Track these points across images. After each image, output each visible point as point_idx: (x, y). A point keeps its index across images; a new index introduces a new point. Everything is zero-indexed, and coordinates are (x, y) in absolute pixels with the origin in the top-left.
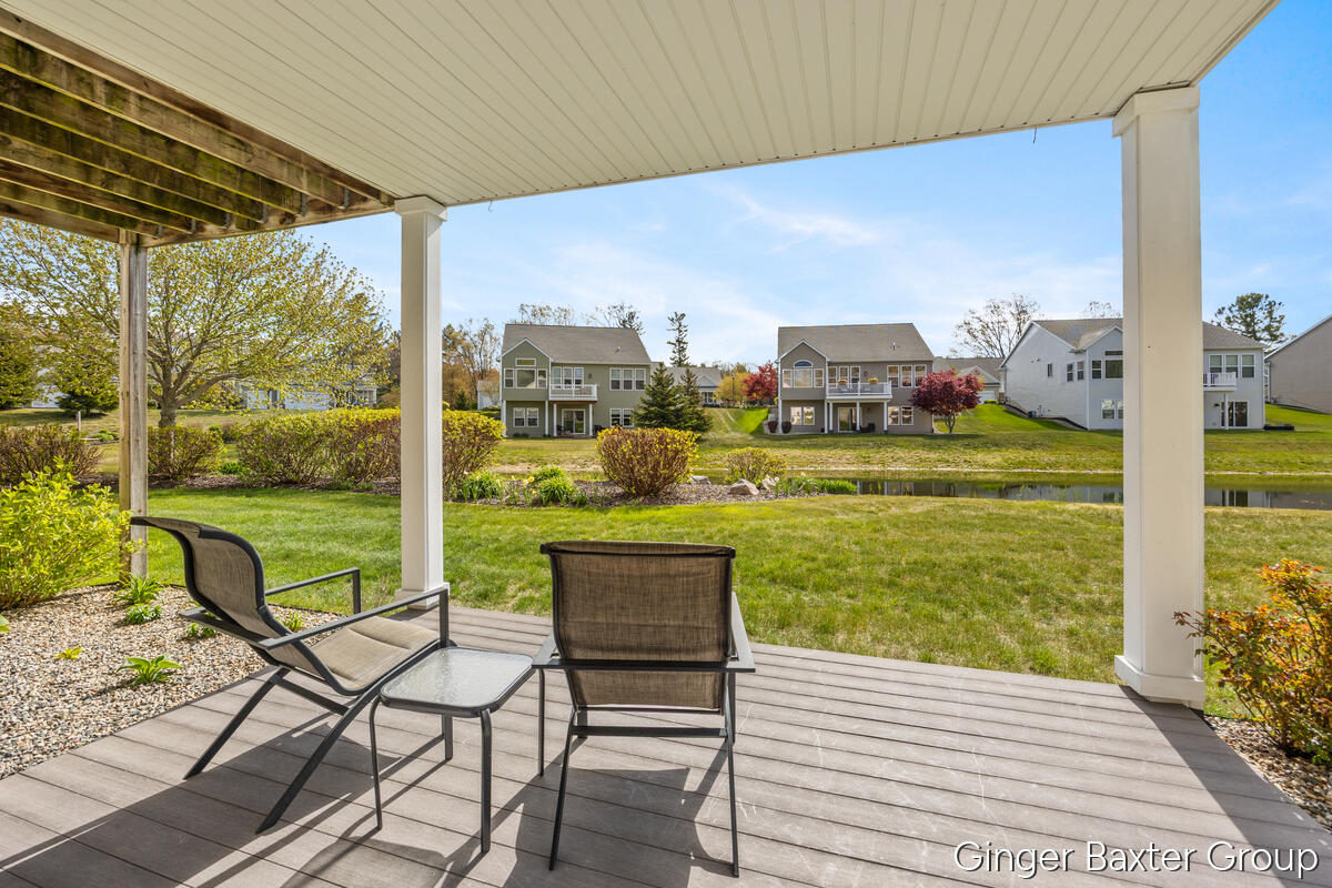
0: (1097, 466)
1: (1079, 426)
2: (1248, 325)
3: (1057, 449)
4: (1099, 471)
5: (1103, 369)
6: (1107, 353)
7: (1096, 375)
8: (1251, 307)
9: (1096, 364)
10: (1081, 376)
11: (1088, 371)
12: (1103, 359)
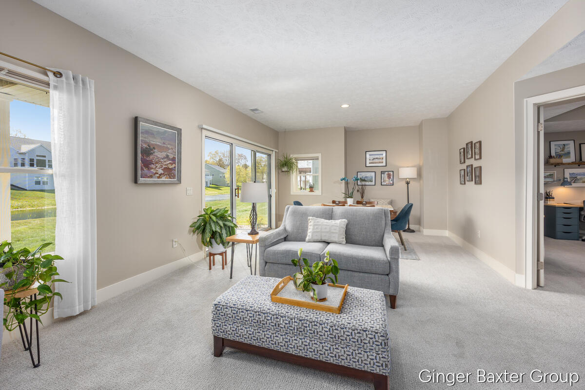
1: (21, 188)
5: (35, 162)
6: (37, 156)
7: (32, 165)
9: (31, 160)
10: (23, 165)
11: (27, 163)
12: (36, 158)
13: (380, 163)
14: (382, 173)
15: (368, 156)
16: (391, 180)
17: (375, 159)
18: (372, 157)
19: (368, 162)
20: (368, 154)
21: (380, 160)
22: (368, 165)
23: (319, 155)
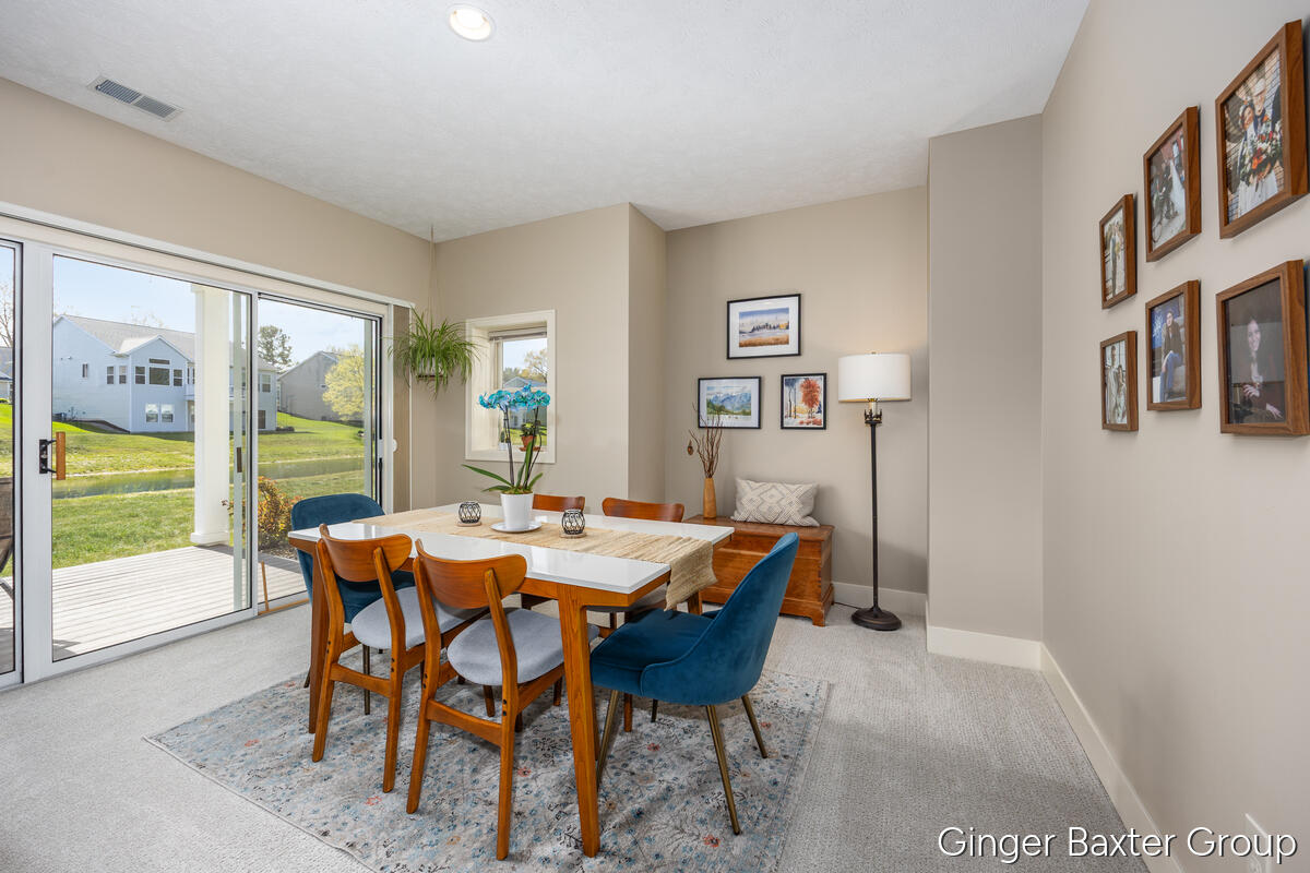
0: (142, 466)
1: (120, 429)
2: (268, 350)
3: (97, 452)
4: (145, 471)
5: (147, 375)
6: (151, 361)
7: (140, 380)
8: (271, 337)
9: (140, 370)
10: (123, 380)
11: (131, 375)
12: (148, 366)
13: (777, 342)
14: (787, 380)
15: (735, 320)
16: (816, 408)
17: (758, 328)
18: (749, 323)
19: (735, 339)
20: (736, 309)
21: (779, 334)
22: (735, 351)
23: (548, 316)
